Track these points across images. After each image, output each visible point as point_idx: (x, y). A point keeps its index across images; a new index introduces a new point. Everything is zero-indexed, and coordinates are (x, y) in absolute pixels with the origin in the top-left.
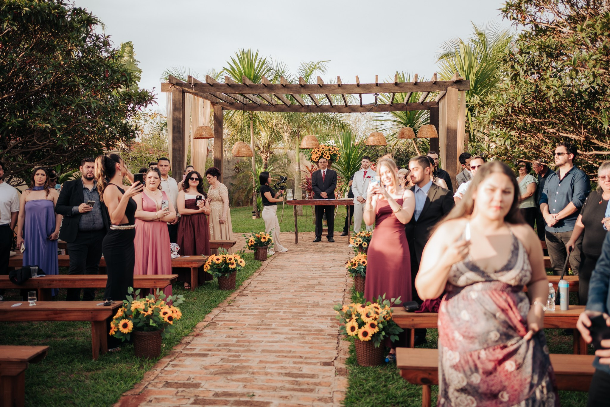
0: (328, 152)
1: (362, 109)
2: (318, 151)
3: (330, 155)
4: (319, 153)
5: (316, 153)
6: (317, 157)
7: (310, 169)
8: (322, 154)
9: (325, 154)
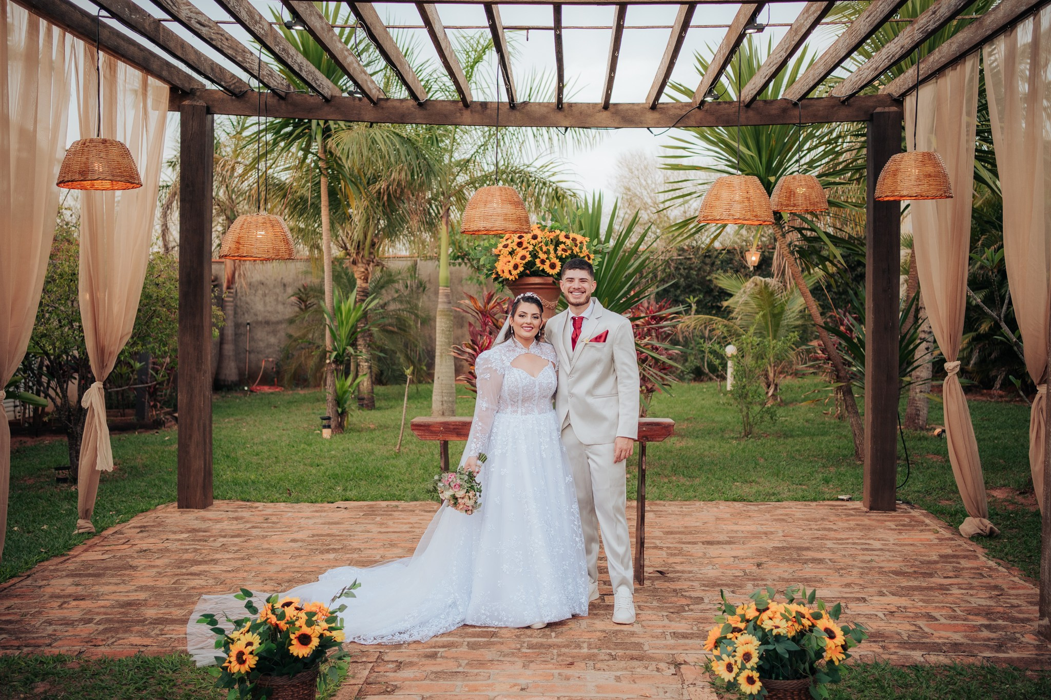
0: (551, 248)
1: (655, 115)
2: (520, 244)
3: (561, 259)
4: (521, 252)
5: (511, 253)
6: (516, 267)
7: (480, 304)
8: (535, 255)
9: (542, 256)
